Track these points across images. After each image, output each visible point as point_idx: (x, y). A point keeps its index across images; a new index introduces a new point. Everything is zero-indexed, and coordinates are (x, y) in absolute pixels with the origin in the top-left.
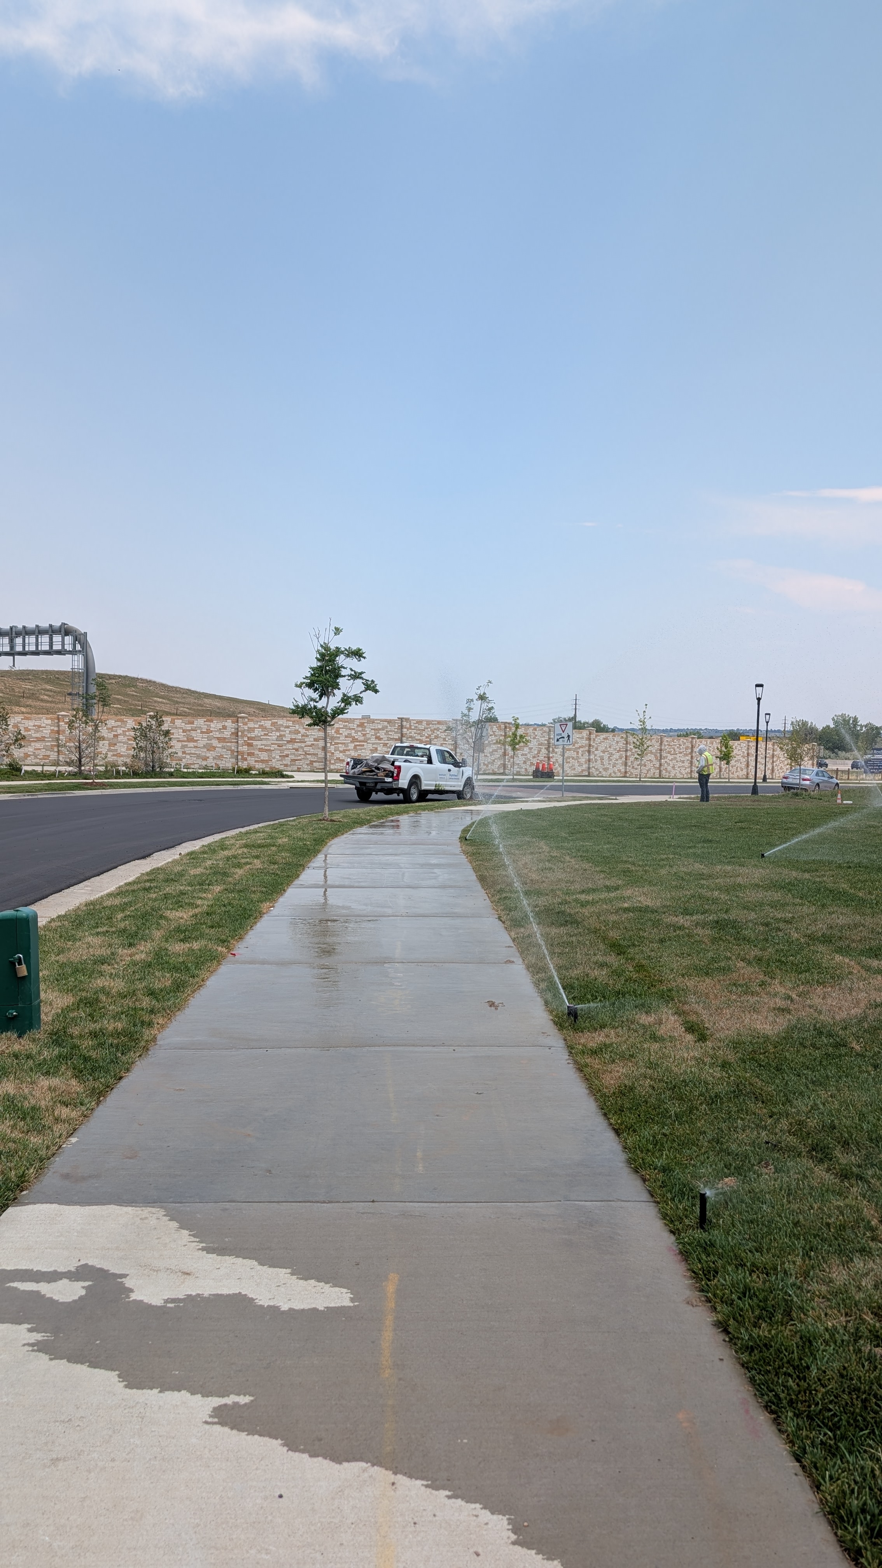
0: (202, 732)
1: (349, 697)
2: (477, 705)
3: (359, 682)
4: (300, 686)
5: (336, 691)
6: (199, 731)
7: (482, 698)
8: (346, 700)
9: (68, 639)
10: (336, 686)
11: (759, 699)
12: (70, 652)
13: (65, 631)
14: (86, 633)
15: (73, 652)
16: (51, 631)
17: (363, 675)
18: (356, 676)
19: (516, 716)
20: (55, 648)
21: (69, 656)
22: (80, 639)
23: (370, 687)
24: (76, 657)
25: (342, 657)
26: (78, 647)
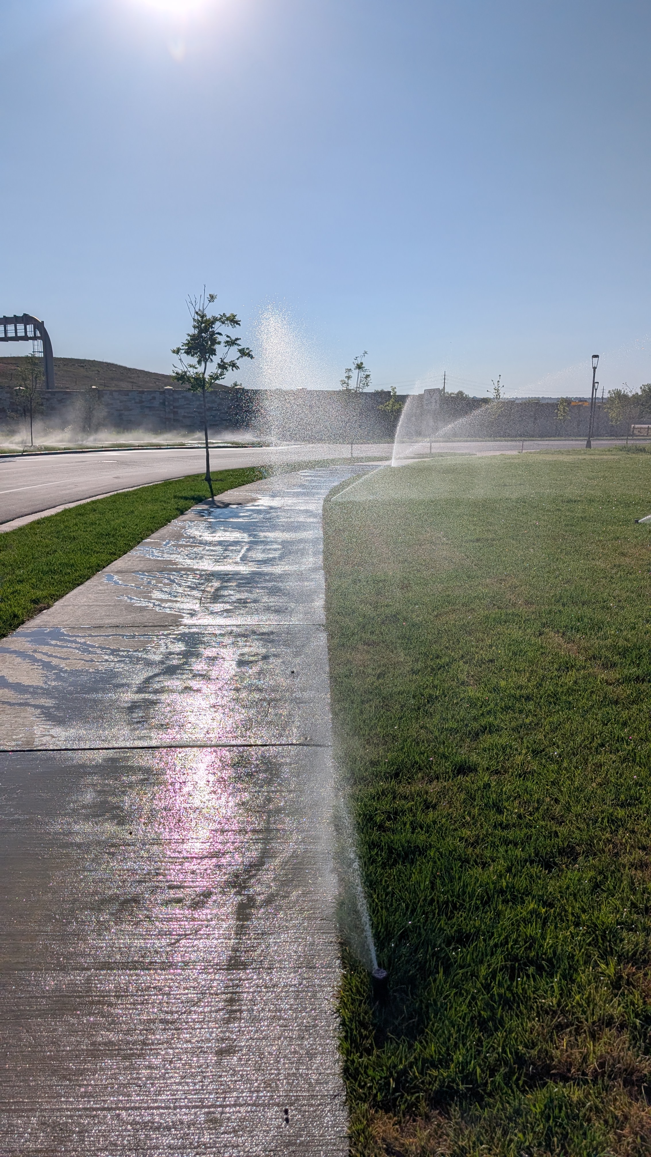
0: (136, 403)
1: (227, 364)
2: (355, 373)
3: (235, 348)
4: (177, 351)
5: (213, 357)
6: (133, 402)
7: (360, 367)
8: (223, 366)
9: (30, 328)
10: (213, 352)
11: (595, 368)
12: (31, 338)
13: (26, 319)
14: (43, 322)
15: (35, 338)
16: (15, 320)
17: (238, 342)
18: (231, 343)
19: (394, 386)
20: (19, 335)
21: (31, 341)
22: (39, 326)
23: (244, 353)
24: (36, 342)
25: (218, 324)
26: (38, 334)
